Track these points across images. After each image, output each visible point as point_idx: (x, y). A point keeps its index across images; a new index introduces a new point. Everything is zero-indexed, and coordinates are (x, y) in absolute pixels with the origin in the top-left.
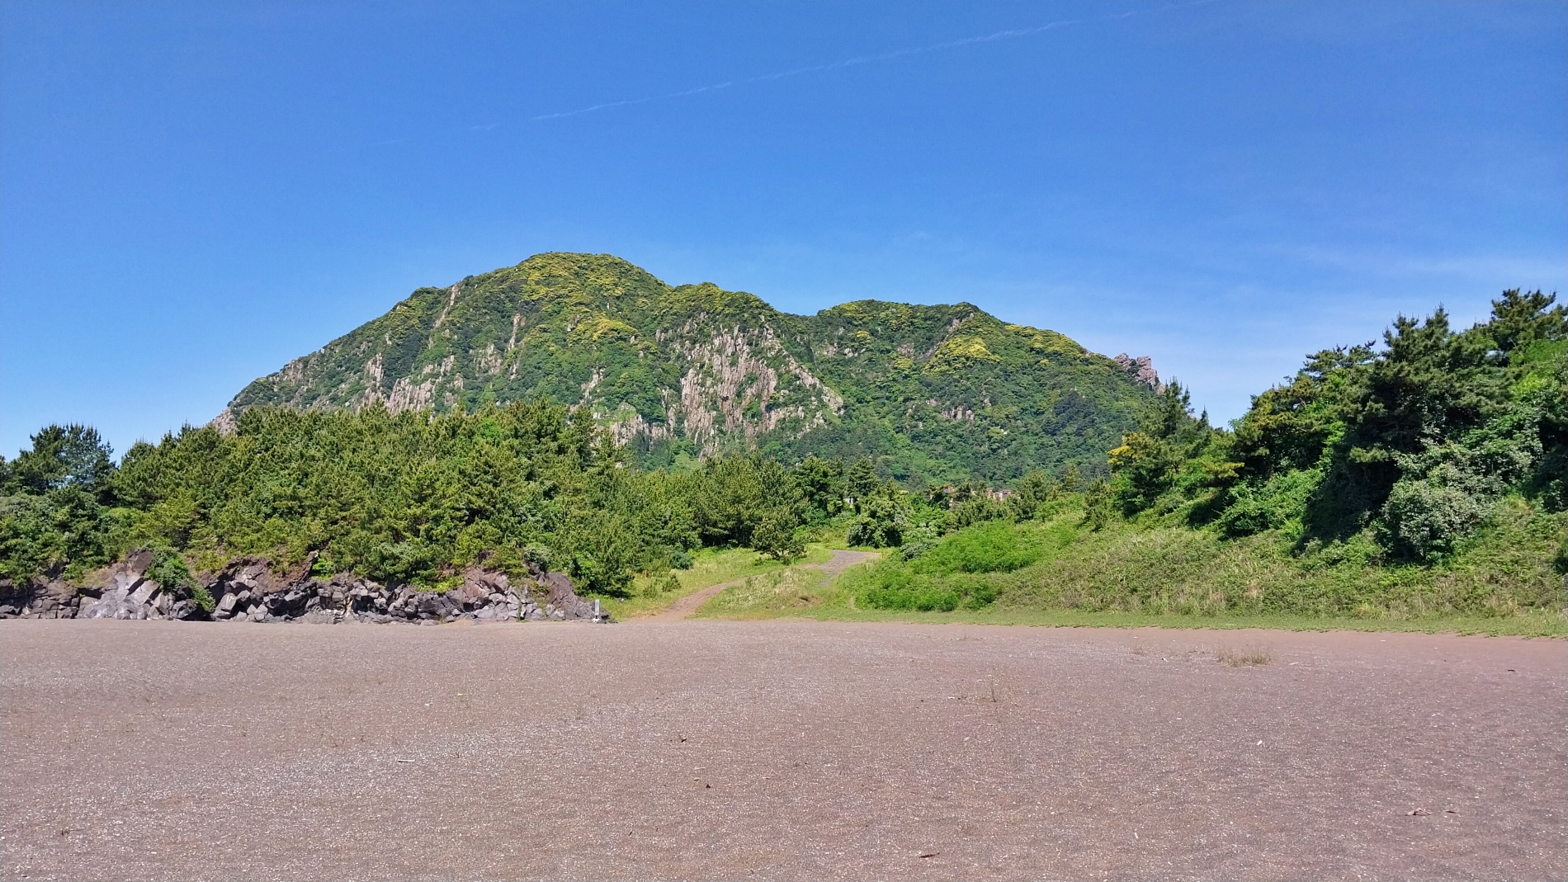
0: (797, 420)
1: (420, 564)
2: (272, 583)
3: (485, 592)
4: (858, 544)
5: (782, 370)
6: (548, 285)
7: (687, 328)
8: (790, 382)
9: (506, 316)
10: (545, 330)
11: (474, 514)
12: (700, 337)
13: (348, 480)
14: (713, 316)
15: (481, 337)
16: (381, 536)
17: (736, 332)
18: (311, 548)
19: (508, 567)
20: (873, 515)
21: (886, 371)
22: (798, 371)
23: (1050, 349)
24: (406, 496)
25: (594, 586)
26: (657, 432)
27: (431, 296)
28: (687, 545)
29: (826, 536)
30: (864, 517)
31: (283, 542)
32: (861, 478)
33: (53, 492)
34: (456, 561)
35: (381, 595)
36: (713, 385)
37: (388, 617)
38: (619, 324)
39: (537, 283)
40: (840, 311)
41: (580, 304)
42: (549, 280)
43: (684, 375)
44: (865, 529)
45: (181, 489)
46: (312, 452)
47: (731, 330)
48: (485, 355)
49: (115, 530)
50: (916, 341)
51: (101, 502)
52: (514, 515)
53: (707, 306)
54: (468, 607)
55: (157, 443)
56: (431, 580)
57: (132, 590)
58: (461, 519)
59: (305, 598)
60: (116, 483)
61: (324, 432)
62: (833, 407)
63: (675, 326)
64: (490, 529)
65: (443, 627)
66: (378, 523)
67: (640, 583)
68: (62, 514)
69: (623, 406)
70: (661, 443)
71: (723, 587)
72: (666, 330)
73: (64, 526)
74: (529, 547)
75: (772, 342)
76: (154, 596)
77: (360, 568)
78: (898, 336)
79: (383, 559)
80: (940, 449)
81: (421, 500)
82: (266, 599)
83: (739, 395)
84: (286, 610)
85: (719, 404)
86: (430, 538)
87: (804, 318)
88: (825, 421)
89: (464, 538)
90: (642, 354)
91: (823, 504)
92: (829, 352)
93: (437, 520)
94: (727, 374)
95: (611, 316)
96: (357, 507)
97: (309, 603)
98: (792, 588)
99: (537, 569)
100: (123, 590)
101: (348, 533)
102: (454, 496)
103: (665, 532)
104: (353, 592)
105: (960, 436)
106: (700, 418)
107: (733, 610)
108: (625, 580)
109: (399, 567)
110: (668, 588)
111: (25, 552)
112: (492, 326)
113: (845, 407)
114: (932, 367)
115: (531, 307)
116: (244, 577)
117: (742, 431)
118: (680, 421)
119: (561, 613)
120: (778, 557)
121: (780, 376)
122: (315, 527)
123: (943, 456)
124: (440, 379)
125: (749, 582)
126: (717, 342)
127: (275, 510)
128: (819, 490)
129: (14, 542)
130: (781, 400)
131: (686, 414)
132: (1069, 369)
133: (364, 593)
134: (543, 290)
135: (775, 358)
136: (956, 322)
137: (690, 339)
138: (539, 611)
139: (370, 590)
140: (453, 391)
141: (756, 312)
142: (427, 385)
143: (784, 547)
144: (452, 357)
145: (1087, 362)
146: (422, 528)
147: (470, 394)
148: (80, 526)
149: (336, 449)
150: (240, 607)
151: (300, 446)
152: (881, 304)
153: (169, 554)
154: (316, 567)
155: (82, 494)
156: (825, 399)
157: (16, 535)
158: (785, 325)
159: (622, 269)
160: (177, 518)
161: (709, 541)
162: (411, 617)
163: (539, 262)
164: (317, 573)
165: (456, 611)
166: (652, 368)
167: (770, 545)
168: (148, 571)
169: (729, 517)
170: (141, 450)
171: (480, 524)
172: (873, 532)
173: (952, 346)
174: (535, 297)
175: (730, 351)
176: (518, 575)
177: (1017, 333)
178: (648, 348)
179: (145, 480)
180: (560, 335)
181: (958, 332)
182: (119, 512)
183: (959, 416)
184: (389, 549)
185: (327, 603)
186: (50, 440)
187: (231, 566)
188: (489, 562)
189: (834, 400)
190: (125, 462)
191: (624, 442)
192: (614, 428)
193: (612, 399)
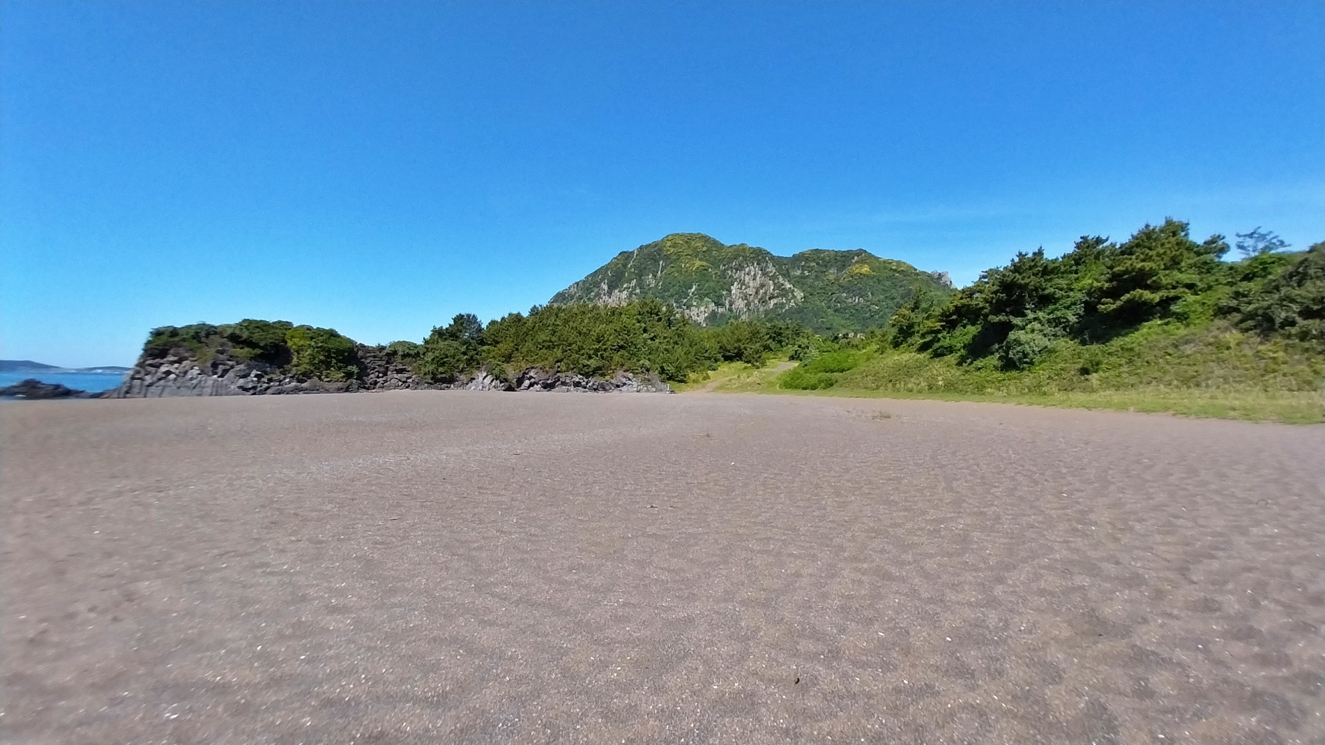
0: (783, 303)
1: (599, 368)
2: (543, 376)
3: (624, 380)
4: (793, 359)
5: (776, 281)
6: (674, 247)
7: (734, 264)
8: (778, 286)
9: (657, 261)
10: (673, 267)
11: (621, 347)
12: (740, 268)
13: (570, 334)
14: (745, 258)
15: (647, 271)
16: (584, 357)
17: (755, 264)
18: (557, 362)
19: (633, 370)
20: (800, 346)
21: (823, 281)
22: (783, 282)
24: (593, 340)
25: (671, 378)
26: (721, 310)
27: (626, 254)
28: (716, 361)
29: (780, 356)
30: (796, 348)
31: (547, 359)
32: (797, 330)
33: (460, 340)
34: (613, 367)
35: (584, 381)
36: (745, 289)
37: (587, 390)
38: (705, 263)
39: (670, 247)
40: (802, 254)
41: (688, 255)
42: (675, 245)
43: (733, 285)
44: (796, 353)
45: (508, 338)
46: (558, 323)
47: (753, 264)
48: (648, 279)
49: (484, 355)
50: (837, 267)
51: (479, 344)
52: (636, 348)
53: (743, 254)
54: (618, 386)
55: (499, 320)
56: (603, 375)
57: (484, 379)
58: (615, 350)
59: (555, 382)
60: (484, 336)
61: (562, 314)
62: (799, 297)
63: (728, 263)
64: (626, 354)
65: (607, 394)
66: (583, 351)
67: (692, 376)
68: (463, 349)
69: (706, 299)
70: (722, 315)
71: (728, 378)
72: (724, 265)
73: (464, 353)
74: (641, 362)
75: (771, 269)
76: (492, 381)
77: (575, 370)
78: (829, 264)
79: (584, 366)
80: (847, 316)
81: (599, 342)
82: (540, 382)
83: (756, 293)
84: (548, 387)
85: (748, 296)
86: (602, 358)
87: (786, 258)
88: (795, 304)
89: (616, 358)
90: (714, 276)
91: (780, 342)
92: (798, 273)
93: (605, 350)
94: (751, 284)
95: (700, 260)
96: (574, 345)
97: (557, 384)
98: (755, 379)
99: (645, 371)
100: (481, 379)
101: (571, 356)
102: (613, 341)
103: (706, 355)
104: (573, 380)
105: (857, 310)
106: (740, 304)
107: (728, 389)
108: (685, 376)
109: (590, 370)
110: (704, 379)
111: (450, 363)
112: (651, 266)
113: (804, 297)
114: (844, 278)
115: (667, 258)
116: (532, 374)
117: (758, 309)
118: (731, 305)
119: (654, 389)
120: (754, 365)
121: (775, 284)
122: (558, 353)
123: (848, 319)
124: (630, 290)
125: (739, 377)
126: (747, 270)
127: (543, 346)
128: (778, 335)
129: (446, 360)
130: (776, 295)
131: (733, 302)
133: (577, 380)
134: (672, 250)
135: (773, 276)
136: (856, 258)
137: (735, 268)
138: (645, 388)
139: (580, 379)
140: (635, 294)
141: (765, 255)
142: (625, 292)
143: (757, 361)
144: (635, 280)
146: (599, 354)
148: (471, 354)
149: (566, 322)
150: (531, 385)
151: (553, 320)
152: (821, 250)
153: (498, 365)
154: (559, 369)
155: (471, 341)
156: (795, 294)
157: (447, 357)
158: (778, 261)
159: (705, 239)
160: (506, 350)
161: (728, 359)
162: (595, 390)
163: (670, 238)
164: (559, 372)
165: (613, 388)
166: (719, 282)
167: (750, 360)
168: (490, 372)
169: (735, 348)
170: (493, 323)
171: (622, 352)
172: (800, 354)
173: (854, 269)
174: (669, 253)
175: (752, 273)
176: (637, 373)
177: (885, 262)
178: (717, 273)
179: (494, 335)
180: (680, 269)
181: (857, 262)
182: (485, 348)
183: (857, 301)
184: (586, 362)
185: (564, 384)
186: (459, 319)
187: (527, 369)
188: (625, 368)
189: (799, 294)
190: (487, 327)
191: (706, 315)
192: (702, 309)
193: (701, 296)
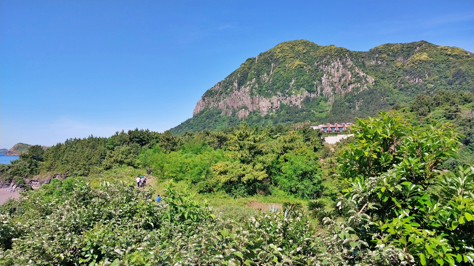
0: (358, 88)
5: (353, 72)
6: (282, 53)
7: (324, 61)
9: (269, 64)
10: (280, 67)
12: (328, 64)
14: (331, 56)
15: (263, 71)
17: (338, 61)
21: (392, 67)
22: (358, 72)
23: (454, 54)
26: (313, 95)
27: (251, 60)
36: (332, 78)
38: (301, 63)
39: (279, 53)
40: (377, 49)
41: (291, 57)
42: (282, 51)
43: (322, 76)
48: (264, 77)
50: (403, 56)
53: (330, 53)
57: (12, 186)
62: (371, 82)
63: (320, 60)
69: (302, 89)
70: (314, 99)
72: (318, 62)
75: (350, 63)
76: (16, 187)
78: (397, 55)
80: (409, 93)
83: (340, 81)
85: (334, 84)
87: (365, 52)
88: (368, 87)
90: (308, 72)
92: (373, 63)
94: (336, 75)
95: (301, 60)
105: (417, 88)
106: (328, 90)
112: (266, 68)
113: (375, 82)
114: (408, 65)
115: (277, 60)
117: (341, 93)
118: (322, 91)
121: (352, 74)
123: (410, 95)
124: (252, 85)
126: (332, 64)
130: (353, 81)
131: (324, 88)
132: (460, 60)
134: (280, 55)
135: (351, 68)
136: (418, 48)
137: (325, 64)
140: (255, 88)
141: (345, 53)
142: (248, 88)
144: (255, 79)
145: (468, 57)
147: (260, 89)
152: (392, 44)
154: (67, 175)
156: (368, 80)
158: (355, 56)
159: (306, 43)
163: (280, 46)
166: (311, 76)
168: (16, 183)
173: (415, 57)
174: (278, 57)
175: (336, 67)
177: (442, 49)
178: (310, 69)
180: (284, 68)
181: (419, 51)
183: (417, 81)
187: (55, 175)
189: (371, 79)
191: (302, 100)
192: (299, 96)
193: (298, 87)
